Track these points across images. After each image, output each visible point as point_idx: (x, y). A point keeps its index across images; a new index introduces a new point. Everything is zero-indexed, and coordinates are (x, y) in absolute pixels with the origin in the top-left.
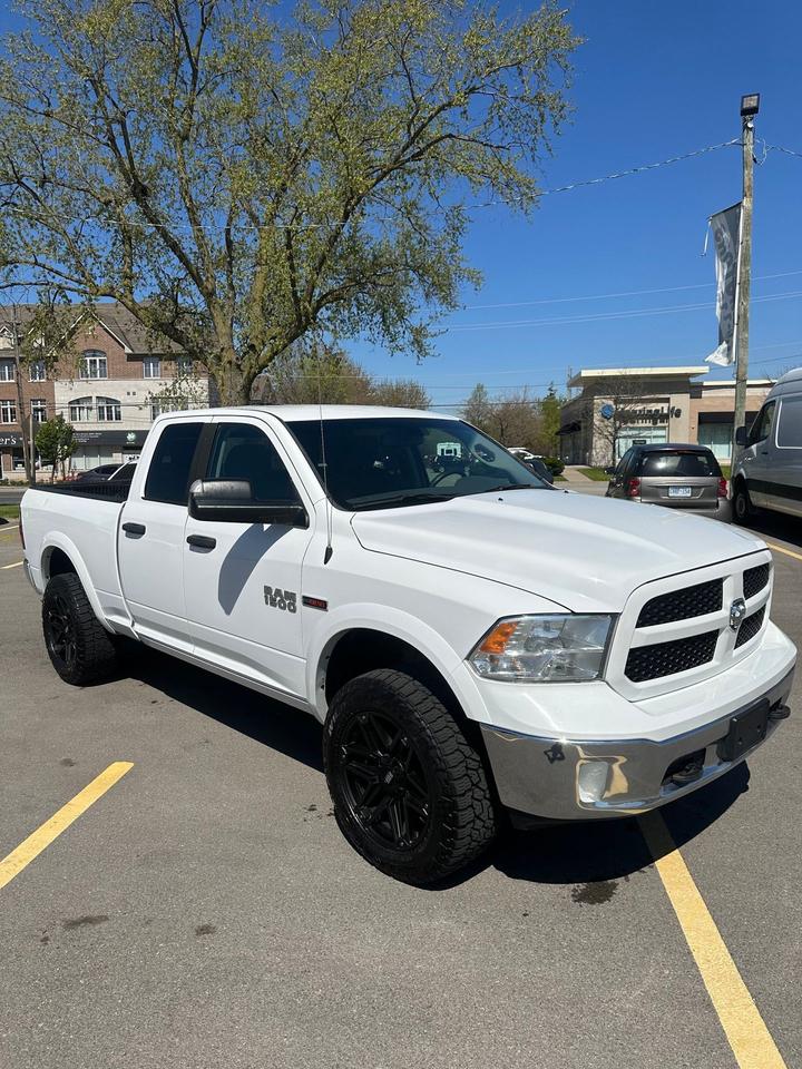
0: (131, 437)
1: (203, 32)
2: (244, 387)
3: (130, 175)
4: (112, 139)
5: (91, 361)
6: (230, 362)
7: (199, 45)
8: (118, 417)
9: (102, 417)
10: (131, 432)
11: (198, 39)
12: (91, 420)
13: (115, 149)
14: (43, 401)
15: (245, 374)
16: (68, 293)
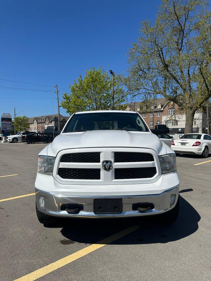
0: (180, 130)
1: (185, 21)
2: (192, 113)
3: (164, 63)
4: (160, 55)
5: (171, 111)
6: (188, 107)
7: (185, 25)
8: (177, 125)
9: (173, 125)
10: (180, 128)
11: (184, 24)
12: (170, 125)
13: (161, 58)
14: (159, 121)
15: (193, 110)
16: (151, 94)
